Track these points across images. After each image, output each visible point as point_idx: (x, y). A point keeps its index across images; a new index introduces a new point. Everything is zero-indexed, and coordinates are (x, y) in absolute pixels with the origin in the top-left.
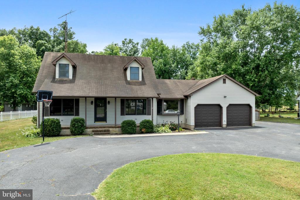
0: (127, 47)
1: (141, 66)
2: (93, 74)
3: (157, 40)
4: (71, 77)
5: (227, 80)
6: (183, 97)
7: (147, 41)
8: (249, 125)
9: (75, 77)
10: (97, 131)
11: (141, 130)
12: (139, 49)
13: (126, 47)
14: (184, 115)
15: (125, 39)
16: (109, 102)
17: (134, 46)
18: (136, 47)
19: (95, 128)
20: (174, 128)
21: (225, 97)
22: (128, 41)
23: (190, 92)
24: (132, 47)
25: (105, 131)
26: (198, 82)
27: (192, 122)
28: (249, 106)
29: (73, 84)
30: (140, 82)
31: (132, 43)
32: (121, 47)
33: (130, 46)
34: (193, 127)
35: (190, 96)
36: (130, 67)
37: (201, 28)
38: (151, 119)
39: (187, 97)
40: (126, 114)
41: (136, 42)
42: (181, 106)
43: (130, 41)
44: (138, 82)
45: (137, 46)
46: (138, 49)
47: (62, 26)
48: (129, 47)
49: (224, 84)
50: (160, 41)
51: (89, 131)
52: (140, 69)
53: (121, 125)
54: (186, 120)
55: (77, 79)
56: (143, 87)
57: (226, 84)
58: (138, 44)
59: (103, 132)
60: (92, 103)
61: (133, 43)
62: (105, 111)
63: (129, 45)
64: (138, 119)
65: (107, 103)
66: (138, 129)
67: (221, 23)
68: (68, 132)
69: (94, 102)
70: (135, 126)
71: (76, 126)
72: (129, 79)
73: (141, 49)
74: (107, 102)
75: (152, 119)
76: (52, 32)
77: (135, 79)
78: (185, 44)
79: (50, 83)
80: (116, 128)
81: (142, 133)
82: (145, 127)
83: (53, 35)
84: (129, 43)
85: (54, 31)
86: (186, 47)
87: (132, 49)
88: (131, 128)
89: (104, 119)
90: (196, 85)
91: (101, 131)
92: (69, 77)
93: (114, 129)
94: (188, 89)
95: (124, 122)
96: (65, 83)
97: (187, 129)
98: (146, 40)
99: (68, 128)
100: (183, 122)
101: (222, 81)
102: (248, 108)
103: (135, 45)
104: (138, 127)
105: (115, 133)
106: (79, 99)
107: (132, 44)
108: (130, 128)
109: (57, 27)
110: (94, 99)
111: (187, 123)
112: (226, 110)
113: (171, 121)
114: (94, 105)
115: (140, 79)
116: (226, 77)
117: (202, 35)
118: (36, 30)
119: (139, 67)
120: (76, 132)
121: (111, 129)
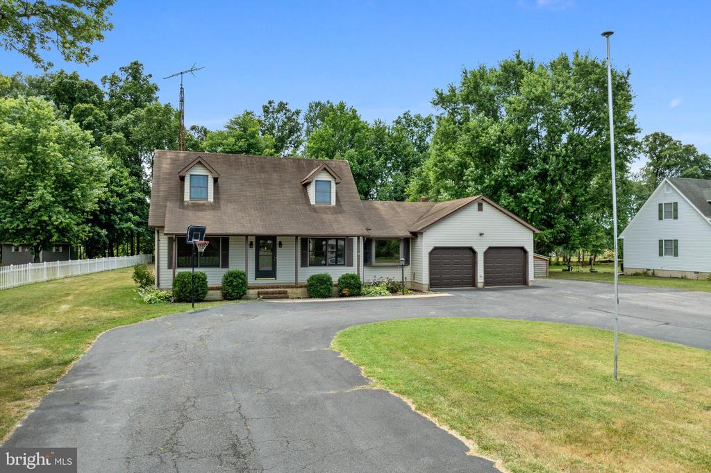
0: (274, 119)
1: (335, 178)
2: (248, 194)
3: (342, 107)
4: (211, 199)
5: (485, 206)
6: (409, 235)
7: (318, 108)
8: (524, 284)
9: (218, 198)
10: (267, 293)
11: (341, 291)
12: (301, 126)
13: (272, 120)
14: (410, 266)
15: (270, 103)
16: (280, 243)
17: (289, 118)
18: (294, 119)
19: (262, 288)
20: (393, 289)
21: (481, 234)
22: (276, 107)
23: (421, 225)
24: (286, 120)
25: (280, 293)
26: (432, 207)
27: (425, 279)
28: (523, 250)
29: (219, 211)
30: (334, 207)
31: (284, 111)
32: (260, 119)
33: (281, 116)
34: (427, 287)
35: (421, 233)
36: (314, 181)
37: (437, 92)
38: (356, 273)
39: (415, 235)
40: (311, 265)
41: (293, 110)
42: (404, 250)
43: (282, 107)
44: (330, 207)
45: (296, 118)
46: (299, 124)
47: (130, 71)
48: (277, 120)
49: (480, 212)
50: (348, 110)
51: (252, 293)
52: (332, 184)
53: (307, 284)
54: (414, 275)
55: (222, 202)
56: (340, 217)
57: (483, 212)
58: (298, 113)
59: (277, 295)
60: (251, 244)
61: (288, 111)
62: (273, 258)
63: (279, 115)
64: (335, 273)
65: (278, 246)
66: (335, 289)
67: (476, 87)
68: (218, 294)
69: (254, 243)
70: (331, 284)
71: (234, 283)
72: (313, 202)
73: (306, 124)
74: (278, 243)
75: (359, 273)
76: (108, 85)
77: (325, 203)
78: (402, 116)
79: (178, 210)
80: (298, 287)
81: (343, 296)
82: (348, 285)
83: (109, 91)
84: (278, 112)
85: (111, 83)
86: (404, 123)
87: (285, 124)
88: (325, 288)
89: (272, 274)
90: (429, 213)
91: (272, 293)
92: (207, 199)
93: (294, 290)
94: (416, 220)
95: (312, 278)
96: (205, 210)
97: (416, 290)
98: (318, 104)
99: (217, 289)
100: (409, 279)
101: (476, 206)
102: (521, 254)
103: (293, 115)
104: (336, 286)
105: (295, 296)
106: (228, 239)
107: (285, 114)
108: (323, 287)
109: (118, 74)
110: (254, 237)
111: (415, 281)
112: (483, 257)
113: (387, 276)
114: (254, 248)
115: (334, 203)
116: (483, 199)
117: (439, 106)
118: (71, 78)
119: (330, 182)
120: (233, 294)
121: (289, 290)
